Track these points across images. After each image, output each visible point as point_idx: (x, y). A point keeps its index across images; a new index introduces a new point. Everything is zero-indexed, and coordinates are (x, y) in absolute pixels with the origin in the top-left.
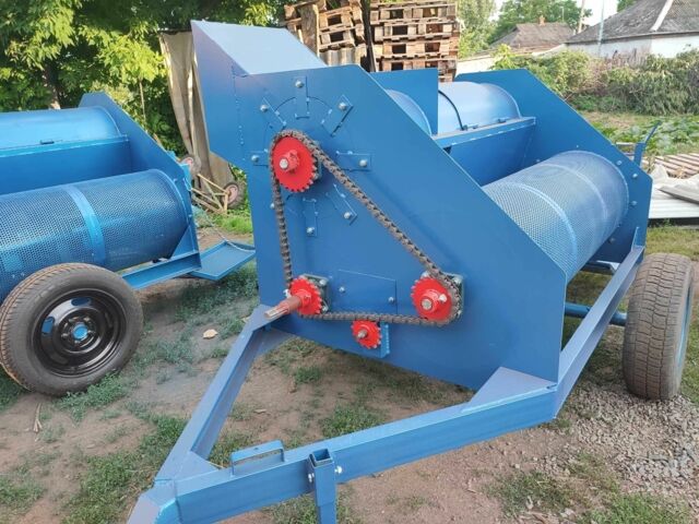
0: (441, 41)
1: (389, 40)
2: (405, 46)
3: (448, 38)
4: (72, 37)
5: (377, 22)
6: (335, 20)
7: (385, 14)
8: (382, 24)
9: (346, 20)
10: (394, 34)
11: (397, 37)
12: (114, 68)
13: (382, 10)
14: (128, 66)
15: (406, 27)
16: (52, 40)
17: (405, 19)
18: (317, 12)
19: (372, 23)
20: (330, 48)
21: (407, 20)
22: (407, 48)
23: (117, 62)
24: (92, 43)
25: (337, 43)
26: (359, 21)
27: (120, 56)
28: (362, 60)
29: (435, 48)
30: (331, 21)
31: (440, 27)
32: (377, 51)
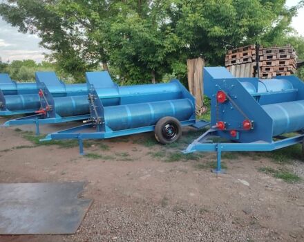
0: (286, 61)
1: (265, 60)
2: (271, 62)
3: (288, 60)
5: (261, 55)
7: (264, 52)
8: (263, 55)
9: (249, 54)
11: (268, 59)
13: (263, 50)
15: (272, 56)
19: (259, 55)
20: (243, 63)
21: (273, 54)
25: (245, 62)
26: (254, 54)
28: (254, 67)
29: (284, 63)
30: (244, 55)
31: (285, 56)
32: (260, 64)
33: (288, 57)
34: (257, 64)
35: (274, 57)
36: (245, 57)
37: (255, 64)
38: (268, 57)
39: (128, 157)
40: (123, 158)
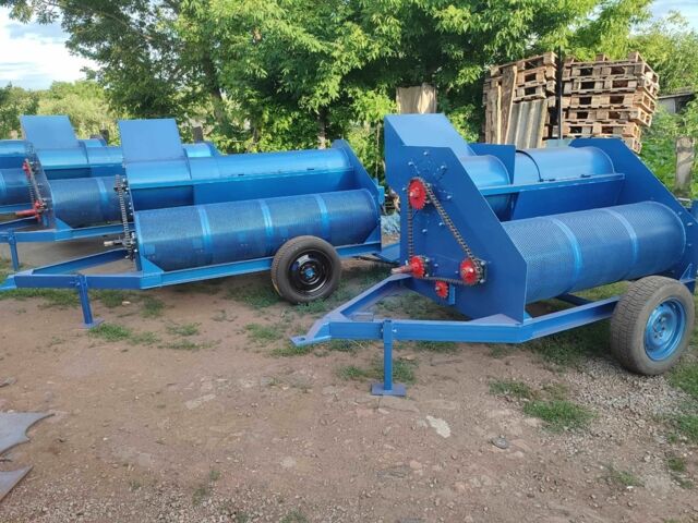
0: (626, 95)
1: (577, 93)
2: (590, 98)
3: (633, 92)
4: (338, 92)
5: (569, 79)
6: (531, 78)
7: (576, 71)
8: (572, 80)
9: (540, 77)
10: (582, 88)
11: (584, 91)
12: (362, 113)
13: (574, 69)
14: (371, 112)
15: (594, 83)
16: (326, 95)
17: (594, 76)
18: (516, 72)
19: (564, 79)
20: (523, 100)
21: (595, 77)
22: (593, 100)
23: (365, 109)
24: (350, 96)
25: (529, 96)
26: (551, 78)
27: (366, 105)
28: (550, 110)
29: (620, 100)
30: (528, 79)
31: (625, 83)
32: (565, 102)
33: (632, 85)
34: (558, 102)
35: (598, 87)
36: (529, 84)
37: (552, 102)
38: (585, 85)
39: (192, 339)
40: (179, 340)
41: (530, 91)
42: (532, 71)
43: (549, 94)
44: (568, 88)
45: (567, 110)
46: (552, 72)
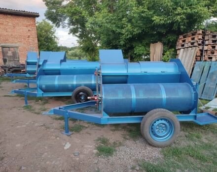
8: (209, 40)
9: (196, 39)
10: (212, 42)
25: (192, 46)
26: (200, 39)
28: (200, 50)
30: (192, 39)
32: (206, 48)
34: (203, 48)
36: (192, 41)
37: (201, 47)
41: (192, 44)
42: (194, 36)
43: (199, 45)
44: (207, 43)
45: (207, 50)
46: (200, 37)
